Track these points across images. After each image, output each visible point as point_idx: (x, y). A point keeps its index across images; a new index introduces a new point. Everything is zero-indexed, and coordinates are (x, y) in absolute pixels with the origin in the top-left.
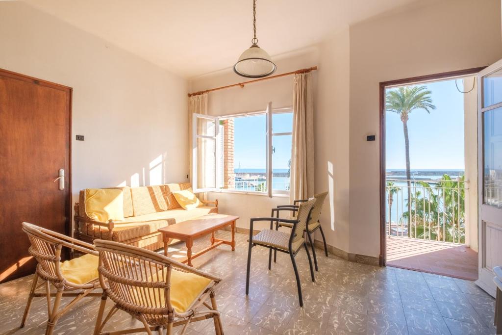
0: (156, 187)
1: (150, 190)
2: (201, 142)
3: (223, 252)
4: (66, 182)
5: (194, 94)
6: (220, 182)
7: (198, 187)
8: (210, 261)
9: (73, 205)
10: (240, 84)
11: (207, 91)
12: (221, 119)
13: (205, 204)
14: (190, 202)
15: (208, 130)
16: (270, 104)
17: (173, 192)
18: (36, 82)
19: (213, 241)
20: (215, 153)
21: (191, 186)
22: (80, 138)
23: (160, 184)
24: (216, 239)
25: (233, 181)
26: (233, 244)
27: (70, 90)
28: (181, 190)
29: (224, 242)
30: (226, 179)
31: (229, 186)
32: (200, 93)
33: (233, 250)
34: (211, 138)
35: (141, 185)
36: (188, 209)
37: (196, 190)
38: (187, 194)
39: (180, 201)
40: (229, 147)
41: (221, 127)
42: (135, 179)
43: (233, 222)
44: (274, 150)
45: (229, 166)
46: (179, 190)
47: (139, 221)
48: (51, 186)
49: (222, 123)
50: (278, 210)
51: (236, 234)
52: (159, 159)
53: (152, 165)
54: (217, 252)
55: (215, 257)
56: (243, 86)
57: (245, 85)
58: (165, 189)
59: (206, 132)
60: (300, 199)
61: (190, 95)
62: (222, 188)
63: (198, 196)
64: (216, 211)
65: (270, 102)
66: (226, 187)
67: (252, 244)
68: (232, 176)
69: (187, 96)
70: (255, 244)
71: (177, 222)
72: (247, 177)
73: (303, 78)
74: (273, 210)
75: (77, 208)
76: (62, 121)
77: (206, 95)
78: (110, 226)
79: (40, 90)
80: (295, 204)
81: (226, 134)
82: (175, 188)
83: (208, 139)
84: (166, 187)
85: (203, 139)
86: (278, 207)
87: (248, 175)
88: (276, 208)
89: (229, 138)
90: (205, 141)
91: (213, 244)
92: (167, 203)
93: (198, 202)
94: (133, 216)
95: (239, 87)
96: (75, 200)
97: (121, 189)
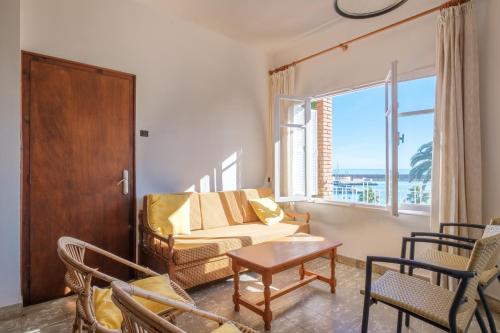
0: (229, 193)
1: (222, 196)
2: (287, 134)
3: (317, 292)
4: (130, 186)
5: (277, 71)
6: (313, 189)
7: (283, 194)
8: (298, 305)
9: (138, 212)
10: (341, 45)
11: (294, 64)
12: (313, 100)
13: (291, 218)
14: (271, 214)
15: (295, 118)
16: (394, 65)
17: (250, 200)
18: (100, 71)
19: (303, 274)
20: (305, 148)
21: (273, 193)
22: (144, 133)
23: (235, 189)
24: (307, 270)
25: (331, 187)
26: (332, 282)
27: (134, 78)
28: (261, 197)
29: (319, 278)
30: (321, 184)
31: (325, 193)
32: (285, 68)
33: (333, 291)
34: (299, 126)
35: (212, 190)
36: (270, 224)
37: (279, 198)
38: (268, 203)
39: (260, 213)
40: (325, 139)
41: (314, 112)
42: (205, 182)
43: (333, 250)
44: (402, 139)
45: (325, 166)
46: (258, 196)
47: (206, 237)
48: (114, 189)
49: (314, 105)
50: (413, 241)
51: (337, 265)
52: (233, 158)
53: (225, 164)
54: (307, 292)
55: (306, 299)
56: (346, 47)
57: (350, 45)
58: (239, 196)
59: (292, 120)
60: (452, 220)
61: (271, 73)
62: (314, 196)
63: (282, 206)
64: (306, 230)
65: (394, 60)
66: (320, 195)
67: (370, 299)
68: (329, 179)
69: (268, 74)
70: (375, 301)
71: (254, 243)
72: (348, 180)
73: (457, 14)
74: (405, 240)
75: (141, 216)
76: (126, 115)
77: (292, 69)
78: (171, 243)
79: (103, 80)
80: (441, 230)
81: (320, 120)
82: (252, 195)
83: (295, 129)
84: (242, 193)
85: (289, 129)
86: (413, 234)
87: (349, 178)
88: (409, 236)
89: (325, 127)
90: (292, 132)
91: (302, 278)
92: (243, 214)
93: (282, 214)
94: (202, 229)
95: (340, 49)
96: (139, 206)
97: (189, 194)
